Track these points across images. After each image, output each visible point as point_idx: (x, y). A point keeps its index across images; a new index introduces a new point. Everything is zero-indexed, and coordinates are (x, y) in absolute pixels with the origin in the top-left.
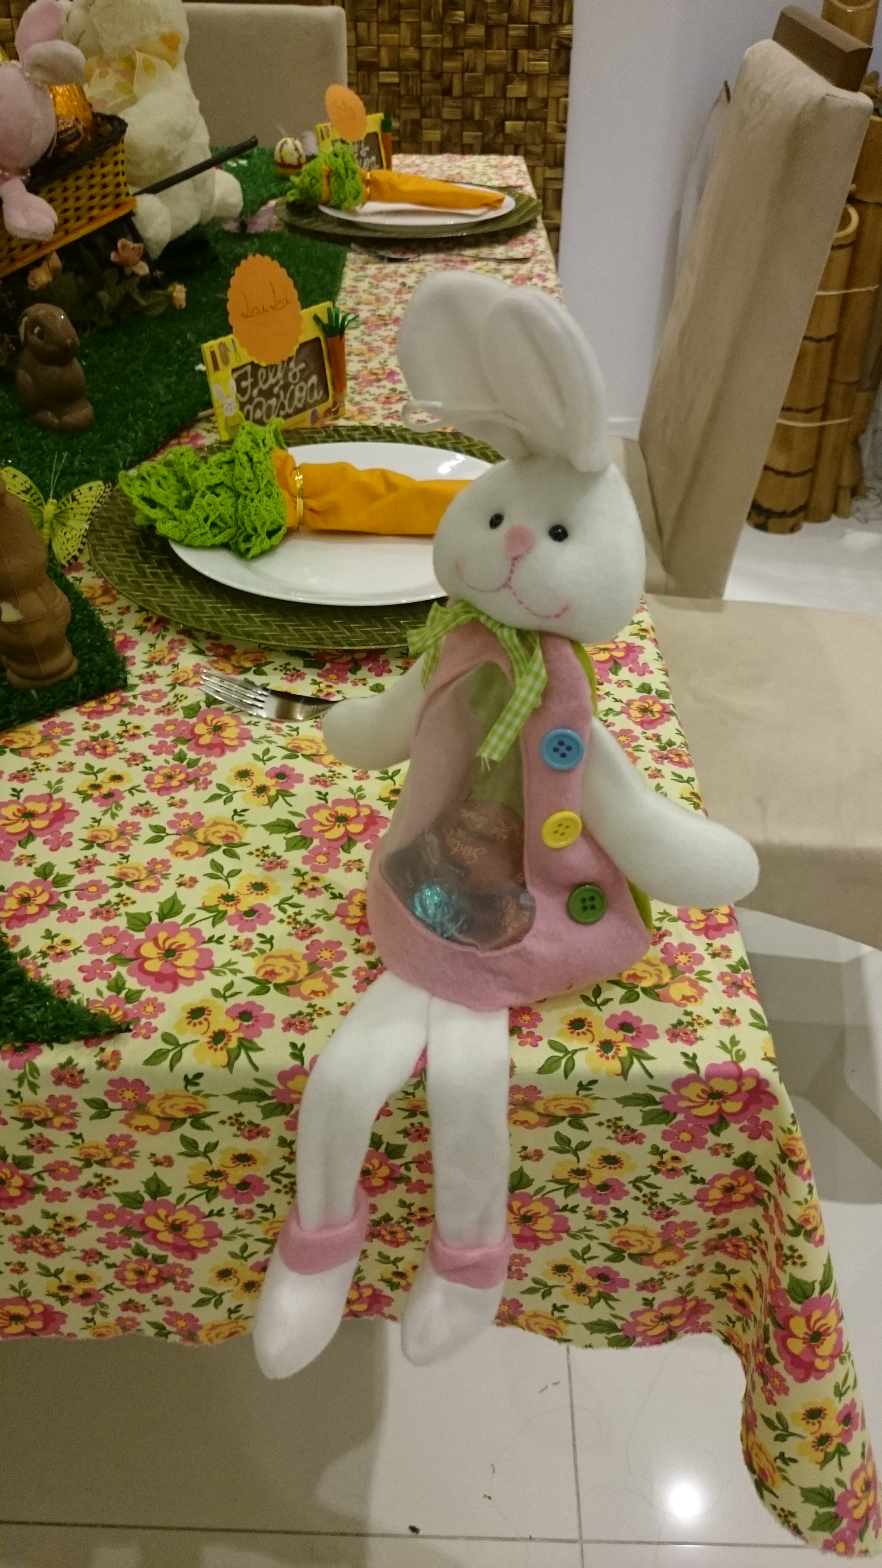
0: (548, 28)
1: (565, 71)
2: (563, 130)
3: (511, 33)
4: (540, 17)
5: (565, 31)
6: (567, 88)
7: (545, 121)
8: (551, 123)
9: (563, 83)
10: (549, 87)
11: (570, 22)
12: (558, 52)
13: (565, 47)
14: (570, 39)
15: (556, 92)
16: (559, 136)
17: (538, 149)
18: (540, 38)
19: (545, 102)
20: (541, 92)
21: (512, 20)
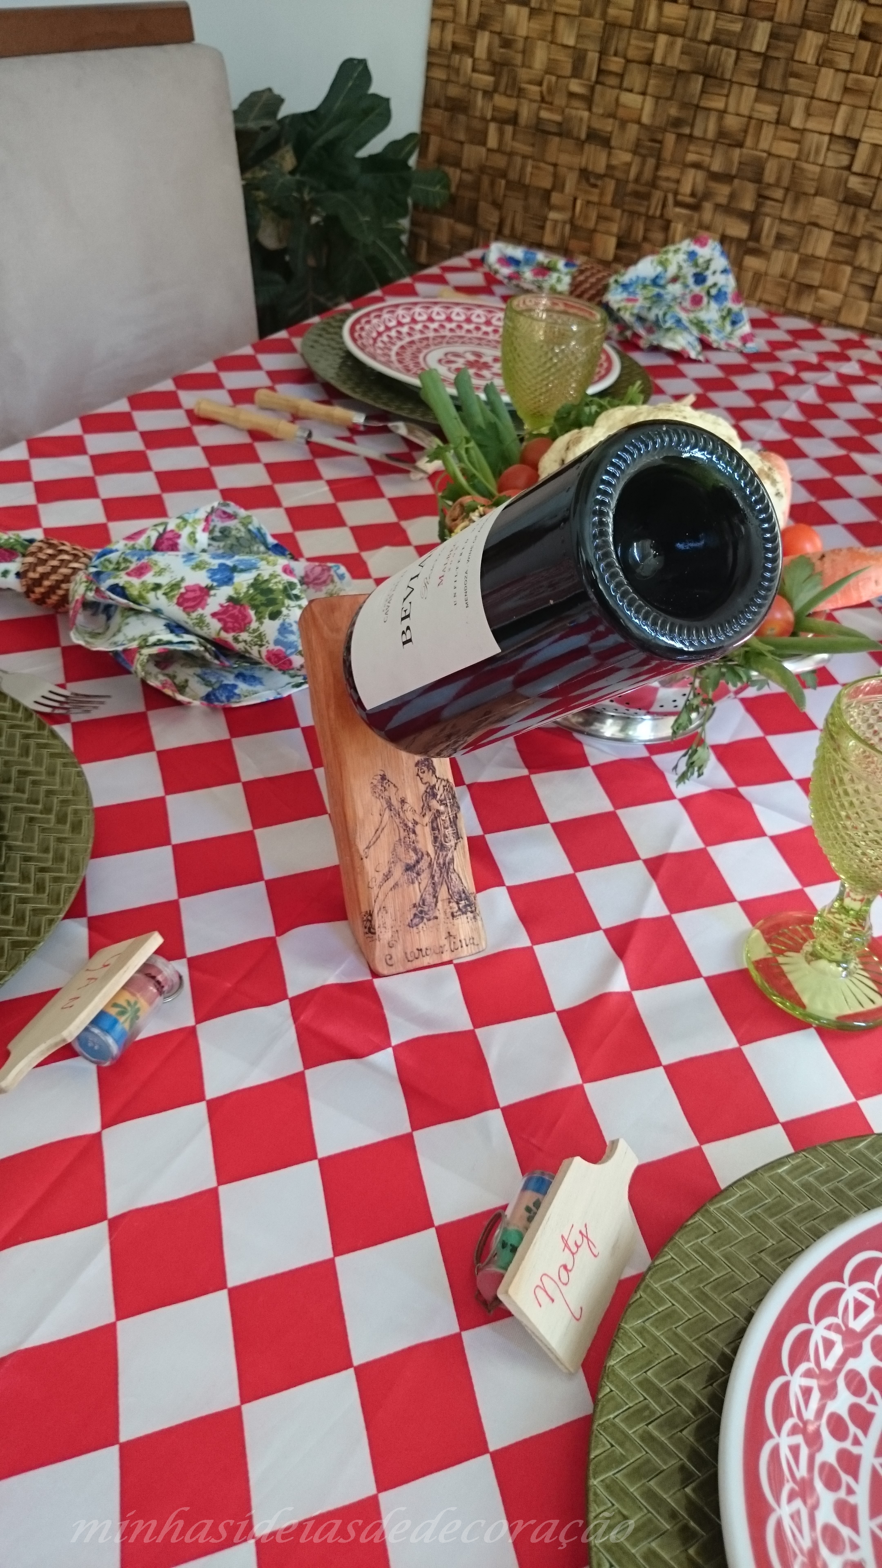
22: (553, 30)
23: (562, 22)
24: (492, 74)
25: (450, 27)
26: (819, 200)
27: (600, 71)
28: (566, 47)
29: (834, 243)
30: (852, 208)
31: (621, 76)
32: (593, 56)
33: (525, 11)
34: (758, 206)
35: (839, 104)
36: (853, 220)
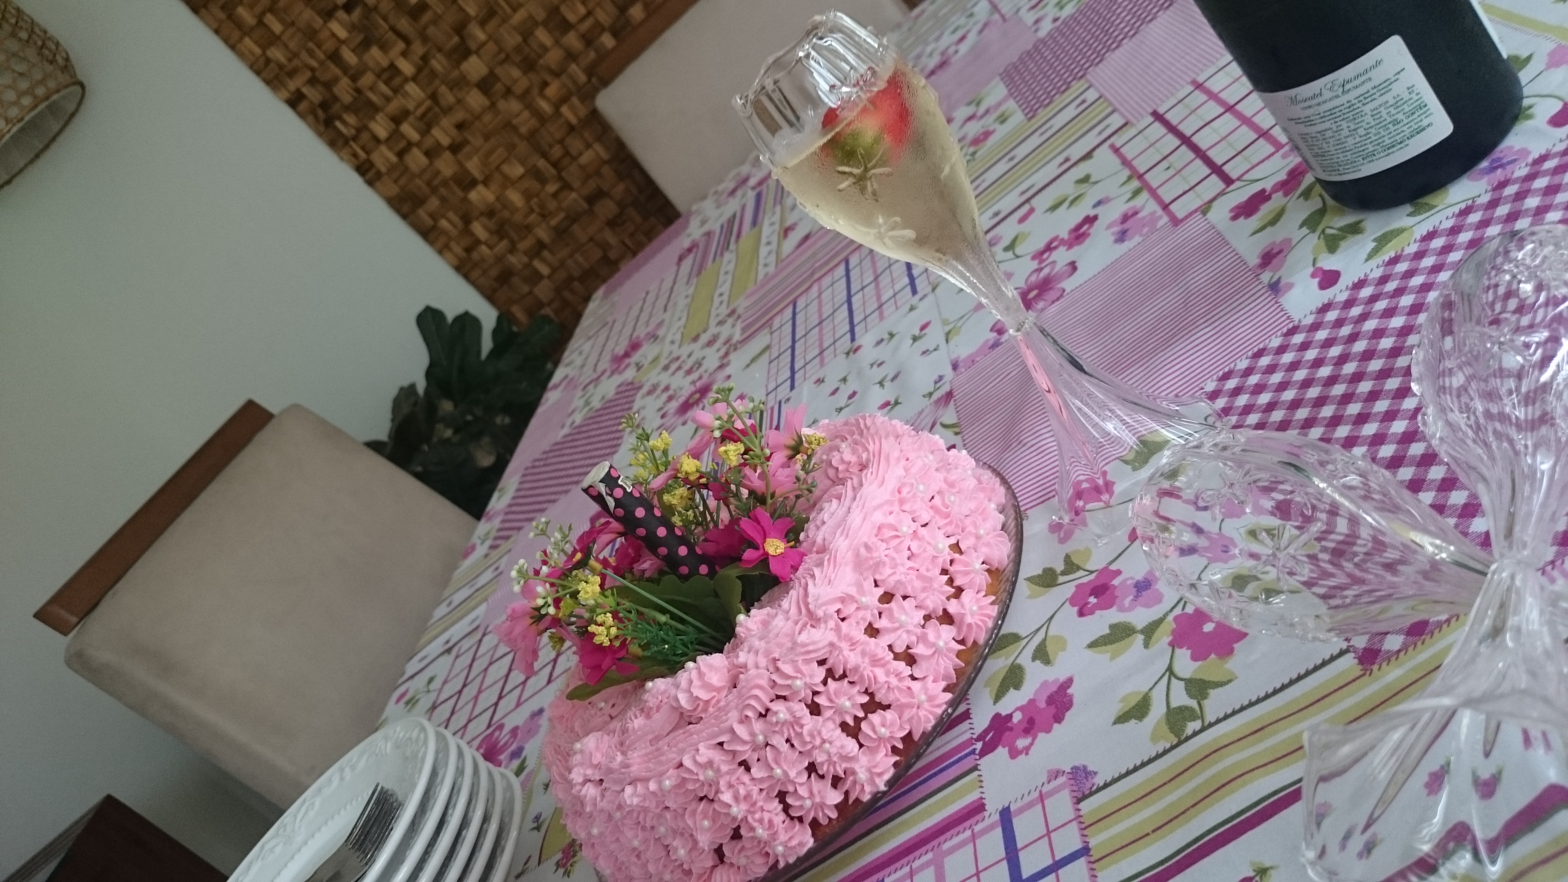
22: (506, 177)
23: (505, 168)
24: (501, 238)
25: (453, 245)
27: (555, 165)
28: (522, 177)
31: (567, 153)
32: (542, 163)
33: (480, 188)
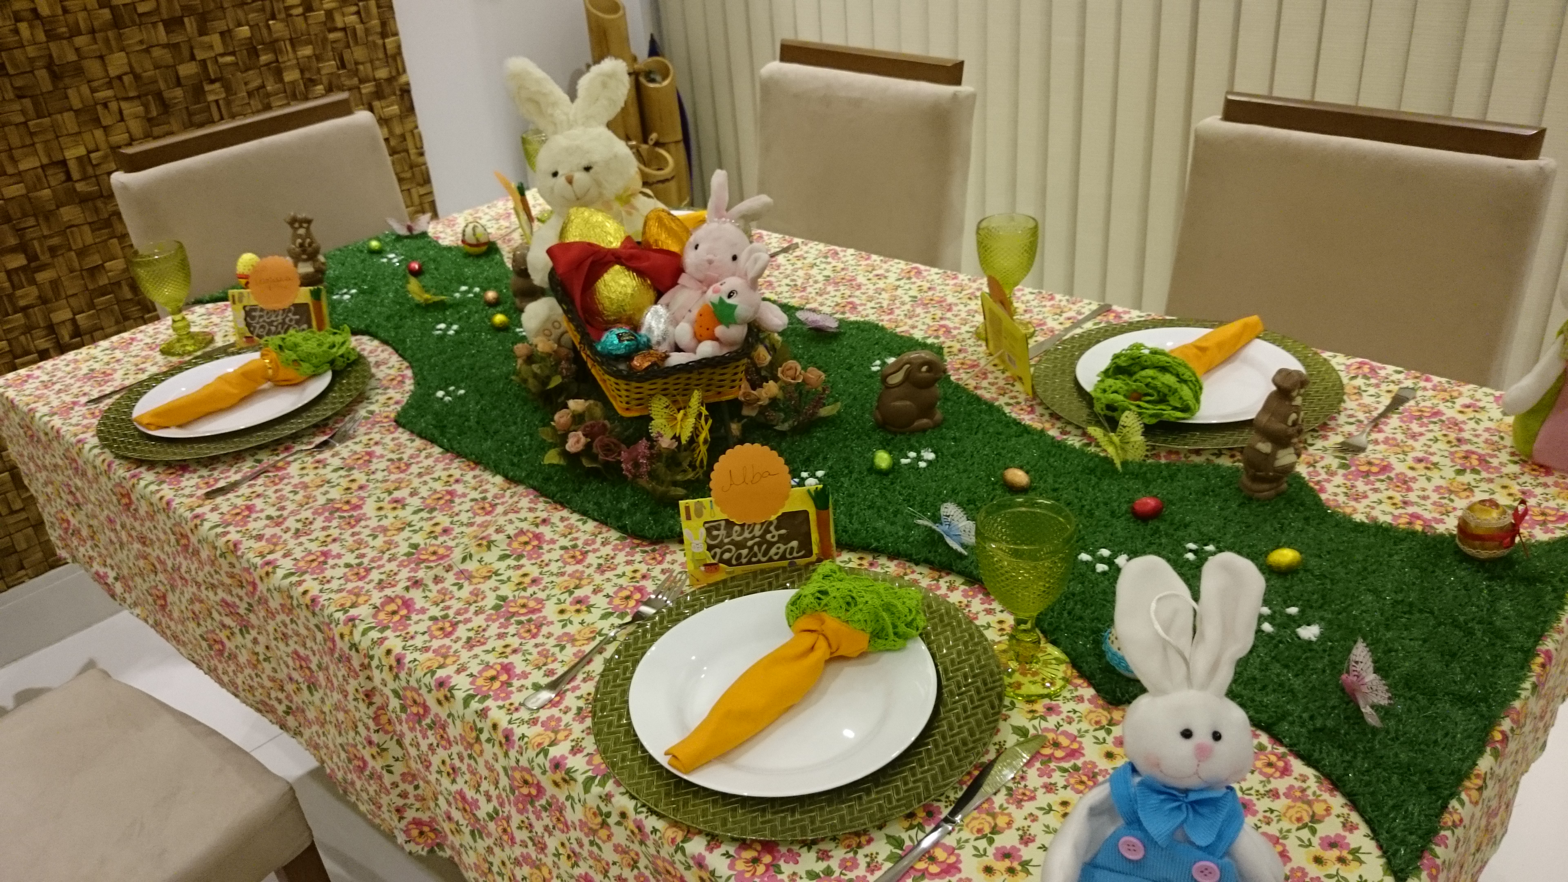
0: (390, 80)
1: (411, 109)
2: (422, 154)
3: (364, 91)
4: (382, 73)
5: (403, 79)
6: (415, 121)
7: (407, 151)
8: (413, 151)
9: (411, 119)
10: (402, 123)
11: (404, 71)
12: (402, 96)
13: (406, 91)
14: (408, 84)
15: (409, 126)
16: (420, 160)
17: (408, 175)
18: (387, 90)
19: (403, 137)
20: (398, 130)
21: (361, 81)
26: (63, 210)
29: (93, 231)
30: (90, 204)
34: (21, 237)
35: (33, 144)
36: (96, 210)
